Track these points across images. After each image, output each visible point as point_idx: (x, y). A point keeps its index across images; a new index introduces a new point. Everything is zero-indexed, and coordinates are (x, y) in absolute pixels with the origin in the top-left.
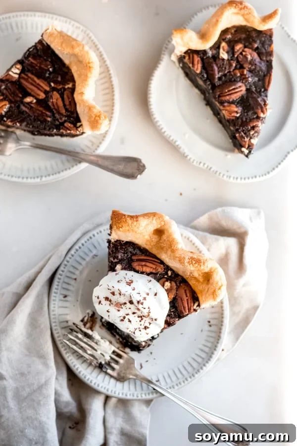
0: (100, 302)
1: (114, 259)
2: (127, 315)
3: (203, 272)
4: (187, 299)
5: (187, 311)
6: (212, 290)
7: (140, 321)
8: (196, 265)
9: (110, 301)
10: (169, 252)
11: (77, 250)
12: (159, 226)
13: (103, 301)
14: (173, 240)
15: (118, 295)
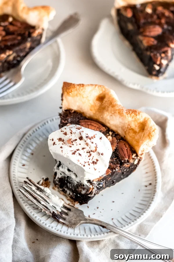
0: (54, 144)
1: (65, 121)
2: (78, 150)
3: (139, 121)
4: (127, 149)
5: (127, 157)
6: (148, 133)
7: (89, 156)
8: (133, 114)
9: (63, 141)
10: (110, 108)
11: (34, 132)
12: (101, 92)
13: (57, 142)
14: (113, 99)
15: (70, 134)
